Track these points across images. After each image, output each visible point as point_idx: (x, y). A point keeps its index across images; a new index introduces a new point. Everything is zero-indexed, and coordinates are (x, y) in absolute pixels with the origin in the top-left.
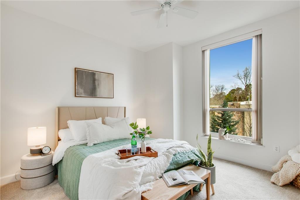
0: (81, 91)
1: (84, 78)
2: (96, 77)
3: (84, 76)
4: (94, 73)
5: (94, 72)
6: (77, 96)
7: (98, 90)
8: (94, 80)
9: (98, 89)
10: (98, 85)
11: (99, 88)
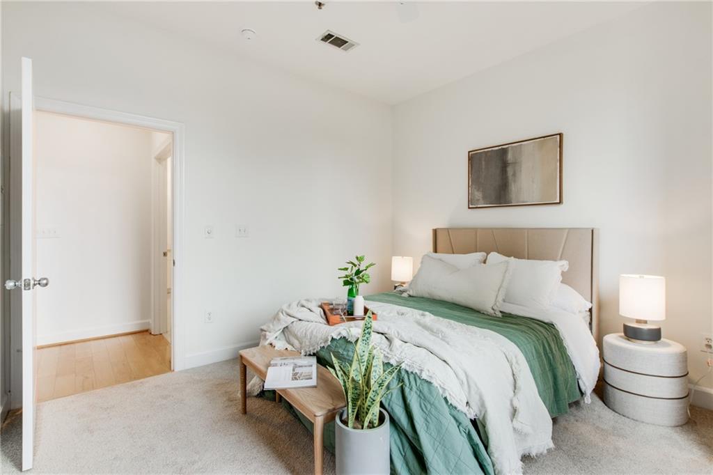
0: (478, 195)
1: (484, 167)
2: (510, 157)
3: (483, 163)
4: (504, 149)
5: (503, 147)
6: (470, 206)
7: (513, 188)
8: (504, 165)
9: (513, 186)
10: (514, 175)
11: (515, 181)
